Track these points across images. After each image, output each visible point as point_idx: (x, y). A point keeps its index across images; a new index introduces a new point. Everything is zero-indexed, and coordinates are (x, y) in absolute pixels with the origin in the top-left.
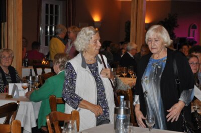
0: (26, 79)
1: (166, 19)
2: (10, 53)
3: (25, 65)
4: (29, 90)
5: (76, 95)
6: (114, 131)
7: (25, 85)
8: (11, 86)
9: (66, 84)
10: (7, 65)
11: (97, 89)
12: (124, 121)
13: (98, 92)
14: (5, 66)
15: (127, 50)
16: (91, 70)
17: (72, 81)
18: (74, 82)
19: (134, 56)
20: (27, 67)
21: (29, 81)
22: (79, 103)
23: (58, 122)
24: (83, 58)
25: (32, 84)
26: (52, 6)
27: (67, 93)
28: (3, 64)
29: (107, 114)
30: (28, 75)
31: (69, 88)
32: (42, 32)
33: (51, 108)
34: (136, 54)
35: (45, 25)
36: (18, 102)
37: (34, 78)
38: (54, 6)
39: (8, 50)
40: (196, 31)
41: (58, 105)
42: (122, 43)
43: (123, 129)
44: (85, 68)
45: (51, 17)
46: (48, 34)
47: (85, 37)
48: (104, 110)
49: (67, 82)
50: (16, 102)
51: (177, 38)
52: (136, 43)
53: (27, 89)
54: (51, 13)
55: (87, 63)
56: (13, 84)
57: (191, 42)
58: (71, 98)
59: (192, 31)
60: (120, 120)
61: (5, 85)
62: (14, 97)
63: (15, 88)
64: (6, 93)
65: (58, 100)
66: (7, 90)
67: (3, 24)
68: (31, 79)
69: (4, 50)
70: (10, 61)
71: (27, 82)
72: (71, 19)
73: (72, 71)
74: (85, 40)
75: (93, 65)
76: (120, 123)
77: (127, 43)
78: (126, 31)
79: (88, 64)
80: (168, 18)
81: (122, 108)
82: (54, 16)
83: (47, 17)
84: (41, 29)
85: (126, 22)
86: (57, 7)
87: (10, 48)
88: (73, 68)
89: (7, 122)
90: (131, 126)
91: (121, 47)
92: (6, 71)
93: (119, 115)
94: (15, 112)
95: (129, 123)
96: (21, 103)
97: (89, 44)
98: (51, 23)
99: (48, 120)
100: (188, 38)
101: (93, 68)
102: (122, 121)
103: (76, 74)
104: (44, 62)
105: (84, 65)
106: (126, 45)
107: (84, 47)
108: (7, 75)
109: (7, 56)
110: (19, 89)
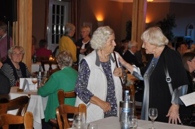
0: (35, 75)
1: (165, 19)
2: (21, 50)
3: (34, 61)
4: (38, 85)
5: (88, 91)
6: (120, 123)
7: (35, 79)
8: (22, 80)
9: (80, 79)
10: (18, 61)
11: (108, 87)
12: (129, 114)
13: (108, 90)
14: (16, 62)
15: (128, 48)
16: (103, 68)
17: (86, 77)
18: (87, 78)
19: (135, 54)
20: (36, 63)
21: (39, 76)
22: (90, 98)
23: (66, 114)
24: (98, 56)
25: (42, 79)
26: (58, 7)
27: (79, 89)
28: (15, 60)
29: (114, 110)
30: (38, 71)
31: (82, 83)
32: (49, 31)
33: (59, 101)
34: (137, 51)
35: (52, 24)
36: (29, 95)
37: (43, 74)
38: (60, 7)
39: (18, 47)
40: (193, 31)
41: (65, 99)
42: (123, 41)
43: (128, 121)
44: (99, 66)
45: (58, 17)
46: (55, 33)
47: (102, 37)
48: (112, 106)
49: (81, 78)
50: (27, 95)
51: (174, 37)
52: (137, 41)
53: (37, 84)
54: (57, 13)
55: (101, 60)
56: (24, 79)
57: (188, 41)
58: (83, 93)
59: (189, 30)
60: (125, 113)
61: (16, 80)
62: (24, 91)
63: (26, 83)
64: (18, 87)
65: (66, 94)
66: (18, 85)
67: (14, 23)
68: (40, 75)
69: (16, 47)
70: (21, 57)
71: (37, 77)
72: (76, 19)
73: (86, 67)
74: (102, 39)
75: (106, 64)
76: (125, 116)
77: (128, 42)
78: (127, 30)
79: (101, 62)
80: (166, 19)
81: (127, 102)
82: (60, 16)
83: (53, 17)
84: (48, 28)
85: (128, 22)
86: (63, 7)
87: (20, 45)
88: (87, 65)
89: (19, 114)
90: (136, 119)
91: (123, 45)
92: (17, 67)
93: (124, 109)
94: (26, 105)
95: (133, 116)
96: (31, 96)
97: (106, 44)
98: (58, 22)
99: (58, 112)
100: (185, 37)
101: (106, 66)
102: (126, 114)
103: (90, 71)
104: (51, 58)
105: (98, 63)
106: (127, 43)
107: (101, 46)
108: (18, 70)
109: (18, 53)
110: (29, 83)
